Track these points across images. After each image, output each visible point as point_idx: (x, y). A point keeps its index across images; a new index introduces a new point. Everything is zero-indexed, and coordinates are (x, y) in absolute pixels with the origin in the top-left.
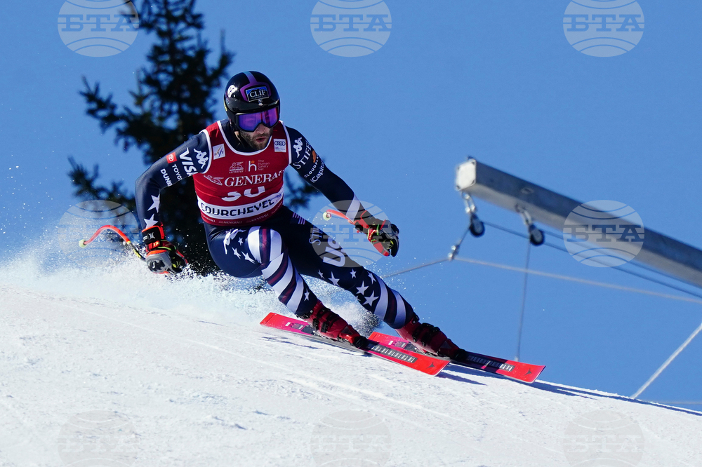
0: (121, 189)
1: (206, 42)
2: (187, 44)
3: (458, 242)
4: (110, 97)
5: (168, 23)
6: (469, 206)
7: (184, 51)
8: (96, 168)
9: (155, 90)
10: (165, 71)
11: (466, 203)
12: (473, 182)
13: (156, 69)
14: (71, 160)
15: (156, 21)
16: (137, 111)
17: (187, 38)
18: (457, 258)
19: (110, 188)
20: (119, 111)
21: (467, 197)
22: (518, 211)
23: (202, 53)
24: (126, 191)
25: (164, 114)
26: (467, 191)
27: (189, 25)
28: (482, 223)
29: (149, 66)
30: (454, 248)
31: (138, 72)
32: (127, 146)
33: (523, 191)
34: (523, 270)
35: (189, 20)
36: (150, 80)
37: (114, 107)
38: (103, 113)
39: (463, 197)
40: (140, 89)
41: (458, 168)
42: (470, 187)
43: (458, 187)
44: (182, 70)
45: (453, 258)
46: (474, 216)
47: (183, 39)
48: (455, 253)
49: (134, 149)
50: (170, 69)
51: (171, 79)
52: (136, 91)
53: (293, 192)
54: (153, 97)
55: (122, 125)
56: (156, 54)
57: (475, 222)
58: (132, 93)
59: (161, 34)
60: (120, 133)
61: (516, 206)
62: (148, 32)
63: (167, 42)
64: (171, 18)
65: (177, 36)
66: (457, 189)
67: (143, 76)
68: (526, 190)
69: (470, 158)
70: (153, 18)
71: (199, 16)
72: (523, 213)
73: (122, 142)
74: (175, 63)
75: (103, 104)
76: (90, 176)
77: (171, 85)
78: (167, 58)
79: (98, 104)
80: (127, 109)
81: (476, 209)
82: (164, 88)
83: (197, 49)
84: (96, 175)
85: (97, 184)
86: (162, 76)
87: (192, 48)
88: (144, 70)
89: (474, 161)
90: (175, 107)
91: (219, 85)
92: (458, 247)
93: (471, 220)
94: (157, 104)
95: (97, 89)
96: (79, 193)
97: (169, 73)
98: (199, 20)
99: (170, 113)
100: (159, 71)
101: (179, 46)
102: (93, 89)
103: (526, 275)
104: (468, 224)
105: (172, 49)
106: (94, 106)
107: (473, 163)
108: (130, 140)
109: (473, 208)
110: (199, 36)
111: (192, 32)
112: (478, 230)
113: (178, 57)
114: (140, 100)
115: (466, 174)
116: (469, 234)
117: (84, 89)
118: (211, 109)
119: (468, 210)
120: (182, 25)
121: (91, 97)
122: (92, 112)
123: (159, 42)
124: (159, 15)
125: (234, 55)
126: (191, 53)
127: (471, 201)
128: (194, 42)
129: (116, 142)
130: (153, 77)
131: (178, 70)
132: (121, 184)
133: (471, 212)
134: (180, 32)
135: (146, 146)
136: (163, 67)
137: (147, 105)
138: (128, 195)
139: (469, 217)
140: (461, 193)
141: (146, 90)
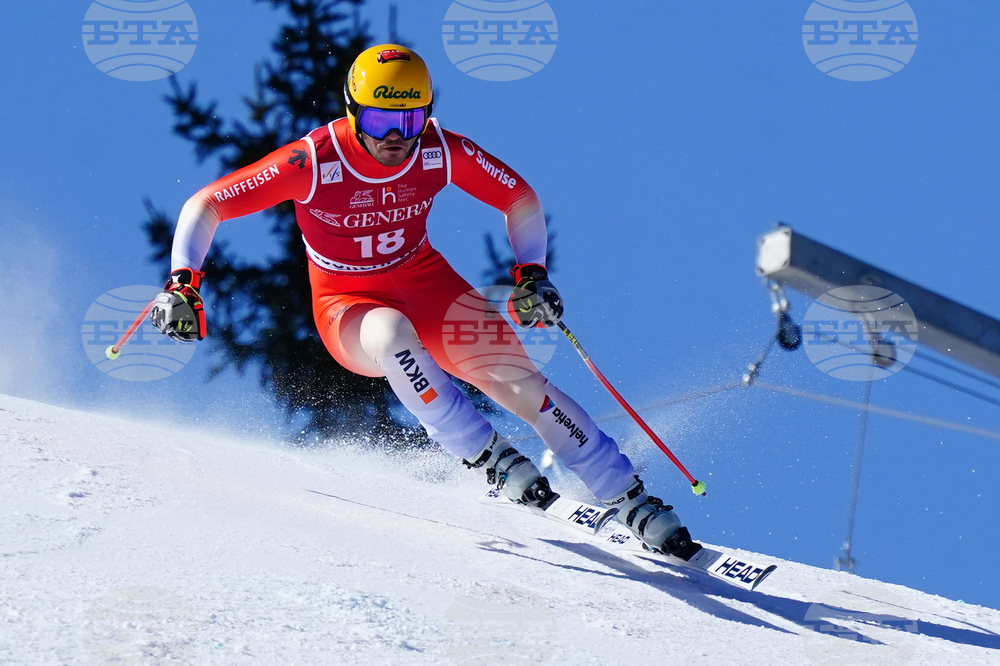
0: (226, 252)
1: (367, 25)
2: (336, 27)
3: (759, 358)
4: (213, 106)
6: (779, 302)
7: (330, 38)
9: (284, 97)
10: (301, 68)
11: (773, 297)
12: (785, 263)
13: (286, 65)
14: (148, 204)
16: (254, 129)
17: (337, 18)
18: (757, 383)
20: (226, 129)
21: (776, 287)
23: (360, 41)
26: (776, 278)
28: (798, 330)
29: (276, 60)
30: (752, 368)
31: (258, 75)
34: (861, 406)
36: (277, 83)
37: (218, 123)
38: (200, 132)
39: (769, 287)
40: (261, 96)
41: (763, 241)
42: (780, 271)
43: (762, 270)
44: (327, 66)
45: (750, 383)
46: (785, 317)
47: (329, 18)
48: (754, 374)
50: (309, 65)
51: (309, 80)
52: (254, 96)
53: (499, 266)
54: (280, 109)
55: (229, 152)
56: (287, 42)
57: (787, 326)
58: (248, 102)
59: (296, 10)
60: (228, 165)
63: (305, 22)
65: (319, 14)
66: (759, 274)
67: (265, 75)
68: (870, 279)
69: (781, 224)
74: (318, 56)
75: (201, 118)
77: (310, 92)
78: (304, 47)
79: (192, 117)
80: (237, 125)
81: (788, 305)
82: (299, 96)
83: (353, 34)
86: (296, 77)
87: (344, 33)
88: (268, 66)
89: (788, 230)
92: (758, 365)
93: (781, 323)
94: (287, 120)
95: (193, 93)
96: (158, 258)
97: (307, 73)
100: (291, 69)
101: (324, 29)
102: (185, 91)
103: (866, 414)
104: (775, 330)
105: (313, 34)
106: (186, 120)
107: (786, 233)
109: (784, 303)
110: (356, 15)
111: (345, 7)
112: (792, 339)
113: (322, 46)
114: (260, 112)
115: (774, 251)
116: (777, 348)
117: (171, 93)
119: (776, 307)
121: (183, 105)
122: (182, 130)
123: (292, 22)
126: (342, 41)
127: (781, 291)
128: (348, 24)
130: (282, 77)
131: (322, 69)
132: (226, 244)
133: (780, 308)
134: (326, 8)
136: (297, 62)
137: (270, 121)
138: (237, 263)
139: (777, 318)
140: (765, 281)
141: (270, 96)
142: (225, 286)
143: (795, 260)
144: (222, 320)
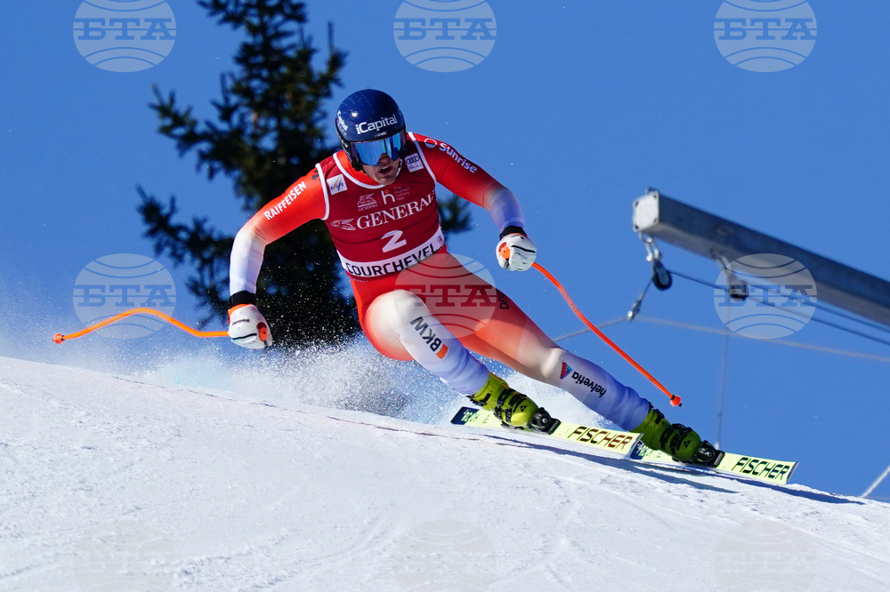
0: (207, 226)
1: (310, 39)
2: (285, 42)
3: (639, 296)
4: (189, 110)
5: (261, 16)
6: (652, 252)
7: (281, 52)
8: (173, 201)
9: (246, 101)
10: (259, 77)
11: (648, 249)
12: (655, 220)
13: (247, 75)
14: (141, 191)
15: (244, 13)
16: (223, 126)
17: (287, 34)
18: (638, 317)
19: (191, 225)
20: (201, 128)
21: (650, 240)
22: (714, 257)
23: (306, 54)
24: (212, 230)
25: (259, 131)
26: (649, 232)
27: (288, 18)
28: (669, 273)
29: (238, 70)
30: (634, 305)
31: (223, 77)
32: (212, 173)
33: (719, 232)
35: (288, 10)
36: (240, 89)
37: (194, 123)
38: (180, 131)
39: (645, 241)
40: (227, 99)
41: (637, 204)
42: (652, 227)
43: (637, 227)
44: (280, 74)
45: (633, 318)
46: (658, 264)
47: (281, 35)
48: (636, 310)
49: (221, 176)
50: (265, 73)
51: (266, 86)
52: (221, 100)
54: (243, 110)
55: (205, 146)
56: (245, 55)
57: (659, 271)
58: (215, 104)
59: (253, 30)
60: (204, 157)
61: (711, 250)
62: (236, 27)
63: (260, 39)
64: (264, 9)
65: (271, 32)
66: (635, 230)
67: (230, 83)
68: (723, 230)
69: (651, 190)
70: (240, 9)
71: (301, 6)
72: (720, 259)
73: (206, 167)
74: (273, 67)
75: (178, 120)
76: (166, 210)
77: (266, 95)
78: (260, 59)
79: (173, 119)
80: (209, 124)
81: (660, 254)
82: (258, 99)
83: (300, 48)
84: (173, 209)
85: (175, 220)
87: (292, 47)
88: (232, 75)
89: (657, 194)
90: (273, 123)
91: (328, 95)
92: (638, 302)
93: (655, 269)
94: (251, 118)
95: (172, 100)
96: (151, 233)
97: (264, 80)
98: (301, 11)
99: (266, 130)
100: (250, 77)
101: (275, 44)
102: (166, 100)
104: (651, 274)
105: (266, 49)
106: (168, 122)
107: (655, 197)
108: (217, 165)
109: (656, 252)
110: (301, 31)
111: (291, 26)
112: (665, 281)
113: (275, 59)
114: (226, 113)
115: (646, 212)
116: (653, 287)
117: (156, 101)
118: (319, 125)
119: (649, 258)
120: (279, 18)
121: (164, 110)
122: (166, 131)
123: (249, 40)
124: (248, 6)
125: (346, 55)
126: (291, 53)
127: (654, 243)
128: (295, 39)
129: (198, 168)
130: (244, 85)
131: (276, 76)
132: (205, 220)
133: (654, 260)
134: (276, 26)
135: (237, 173)
136: (255, 72)
137: (235, 119)
138: (215, 236)
139: (653, 264)
140: (640, 235)
141: (234, 99)
142: (207, 255)
143: (663, 217)
144: (207, 282)
